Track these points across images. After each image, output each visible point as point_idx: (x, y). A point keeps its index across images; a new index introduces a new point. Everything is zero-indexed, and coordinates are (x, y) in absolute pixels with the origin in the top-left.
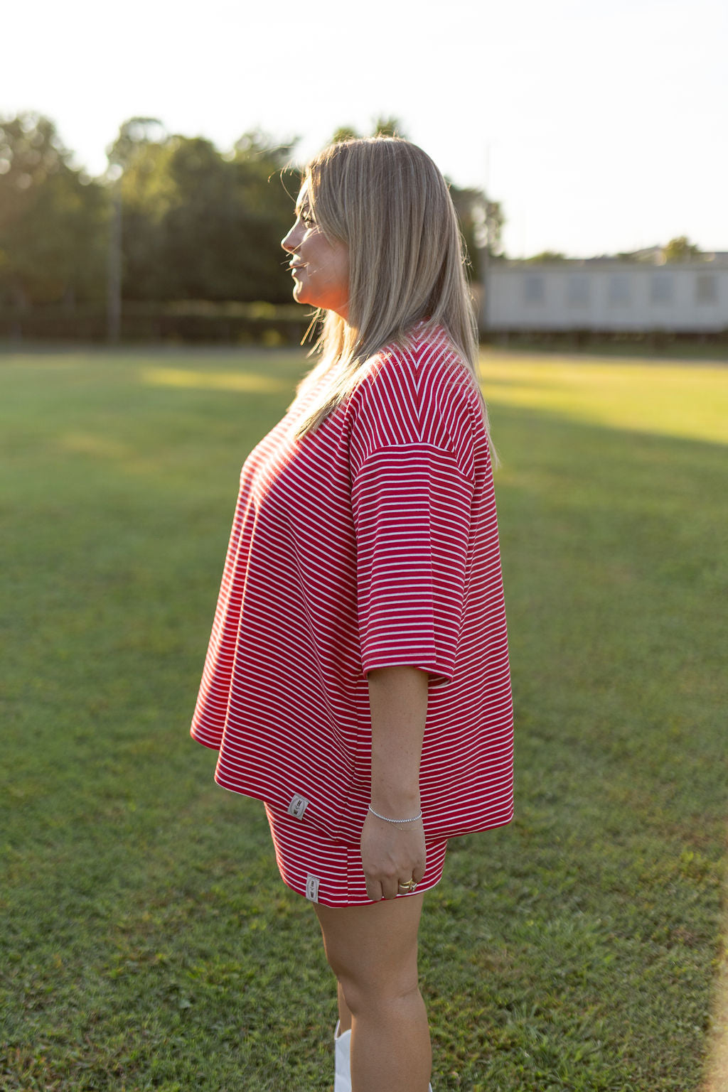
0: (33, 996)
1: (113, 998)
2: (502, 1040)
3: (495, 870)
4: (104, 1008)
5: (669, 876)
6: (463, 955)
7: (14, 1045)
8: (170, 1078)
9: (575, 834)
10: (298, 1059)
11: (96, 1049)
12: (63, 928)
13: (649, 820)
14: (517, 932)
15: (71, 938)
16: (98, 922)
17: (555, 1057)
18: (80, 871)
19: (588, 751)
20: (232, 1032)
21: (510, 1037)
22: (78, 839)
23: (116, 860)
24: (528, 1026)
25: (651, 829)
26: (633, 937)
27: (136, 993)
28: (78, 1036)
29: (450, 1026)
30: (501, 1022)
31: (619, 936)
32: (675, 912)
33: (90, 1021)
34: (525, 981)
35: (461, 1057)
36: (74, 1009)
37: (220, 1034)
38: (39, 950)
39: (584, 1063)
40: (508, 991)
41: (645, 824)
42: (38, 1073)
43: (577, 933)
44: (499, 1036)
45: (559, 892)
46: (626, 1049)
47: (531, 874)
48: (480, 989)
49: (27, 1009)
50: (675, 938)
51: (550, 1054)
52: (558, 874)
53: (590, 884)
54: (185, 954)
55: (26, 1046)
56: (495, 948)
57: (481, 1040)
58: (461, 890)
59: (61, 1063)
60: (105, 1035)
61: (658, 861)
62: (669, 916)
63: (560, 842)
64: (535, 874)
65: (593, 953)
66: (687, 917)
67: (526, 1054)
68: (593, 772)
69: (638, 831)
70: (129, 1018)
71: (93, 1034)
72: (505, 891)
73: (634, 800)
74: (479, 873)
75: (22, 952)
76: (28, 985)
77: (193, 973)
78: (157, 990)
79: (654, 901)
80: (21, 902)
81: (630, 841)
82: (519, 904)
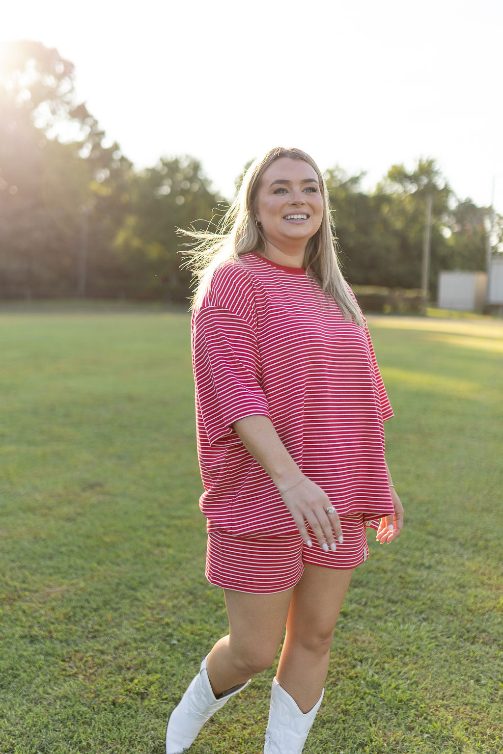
0: (92, 632)
1: (135, 636)
2: (350, 674)
3: (378, 598)
4: (129, 640)
5: (487, 609)
6: (344, 635)
7: (77, 651)
8: (156, 672)
9: (435, 585)
11: (120, 657)
12: (117, 603)
13: (486, 581)
14: (380, 628)
15: (119, 608)
16: (136, 603)
17: (380, 685)
18: (133, 578)
19: (462, 545)
20: (196, 656)
21: (356, 673)
22: (136, 564)
23: (155, 575)
24: (369, 670)
25: (486, 586)
26: (451, 637)
27: (149, 635)
28: (112, 651)
30: (354, 667)
31: (443, 636)
32: (482, 627)
33: (120, 645)
34: (375, 650)
36: (112, 639)
37: (190, 657)
38: (101, 611)
39: (396, 689)
40: (363, 653)
41: (483, 583)
42: (86, 664)
43: (416, 631)
44: (349, 672)
45: (414, 612)
46: (423, 685)
47: (400, 602)
48: (346, 651)
49: (87, 637)
50: (478, 639)
51: (377, 683)
52: (417, 603)
53: (436, 609)
54: (181, 620)
55: (83, 652)
56: (363, 633)
57: (338, 672)
58: (354, 606)
59: (100, 661)
60: (127, 652)
61: (482, 601)
62: (478, 628)
63: (424, 588)
64: (402, 602)
65: (422, 641)
66: (490, 630)
67: (362, 682)
68: (461, 556)
69: (476, 586)
70: (142, 645)
71: (120, 651)
72: (380, 608)
73: (482, 571)
74: (368, 598)
75: (91, 612)
76: (90, 626)
77: (182, 628)
78: (160, 635)
79: (471, 621)
80: (96, 590)
81: (469, 591)
82: (386, 615)
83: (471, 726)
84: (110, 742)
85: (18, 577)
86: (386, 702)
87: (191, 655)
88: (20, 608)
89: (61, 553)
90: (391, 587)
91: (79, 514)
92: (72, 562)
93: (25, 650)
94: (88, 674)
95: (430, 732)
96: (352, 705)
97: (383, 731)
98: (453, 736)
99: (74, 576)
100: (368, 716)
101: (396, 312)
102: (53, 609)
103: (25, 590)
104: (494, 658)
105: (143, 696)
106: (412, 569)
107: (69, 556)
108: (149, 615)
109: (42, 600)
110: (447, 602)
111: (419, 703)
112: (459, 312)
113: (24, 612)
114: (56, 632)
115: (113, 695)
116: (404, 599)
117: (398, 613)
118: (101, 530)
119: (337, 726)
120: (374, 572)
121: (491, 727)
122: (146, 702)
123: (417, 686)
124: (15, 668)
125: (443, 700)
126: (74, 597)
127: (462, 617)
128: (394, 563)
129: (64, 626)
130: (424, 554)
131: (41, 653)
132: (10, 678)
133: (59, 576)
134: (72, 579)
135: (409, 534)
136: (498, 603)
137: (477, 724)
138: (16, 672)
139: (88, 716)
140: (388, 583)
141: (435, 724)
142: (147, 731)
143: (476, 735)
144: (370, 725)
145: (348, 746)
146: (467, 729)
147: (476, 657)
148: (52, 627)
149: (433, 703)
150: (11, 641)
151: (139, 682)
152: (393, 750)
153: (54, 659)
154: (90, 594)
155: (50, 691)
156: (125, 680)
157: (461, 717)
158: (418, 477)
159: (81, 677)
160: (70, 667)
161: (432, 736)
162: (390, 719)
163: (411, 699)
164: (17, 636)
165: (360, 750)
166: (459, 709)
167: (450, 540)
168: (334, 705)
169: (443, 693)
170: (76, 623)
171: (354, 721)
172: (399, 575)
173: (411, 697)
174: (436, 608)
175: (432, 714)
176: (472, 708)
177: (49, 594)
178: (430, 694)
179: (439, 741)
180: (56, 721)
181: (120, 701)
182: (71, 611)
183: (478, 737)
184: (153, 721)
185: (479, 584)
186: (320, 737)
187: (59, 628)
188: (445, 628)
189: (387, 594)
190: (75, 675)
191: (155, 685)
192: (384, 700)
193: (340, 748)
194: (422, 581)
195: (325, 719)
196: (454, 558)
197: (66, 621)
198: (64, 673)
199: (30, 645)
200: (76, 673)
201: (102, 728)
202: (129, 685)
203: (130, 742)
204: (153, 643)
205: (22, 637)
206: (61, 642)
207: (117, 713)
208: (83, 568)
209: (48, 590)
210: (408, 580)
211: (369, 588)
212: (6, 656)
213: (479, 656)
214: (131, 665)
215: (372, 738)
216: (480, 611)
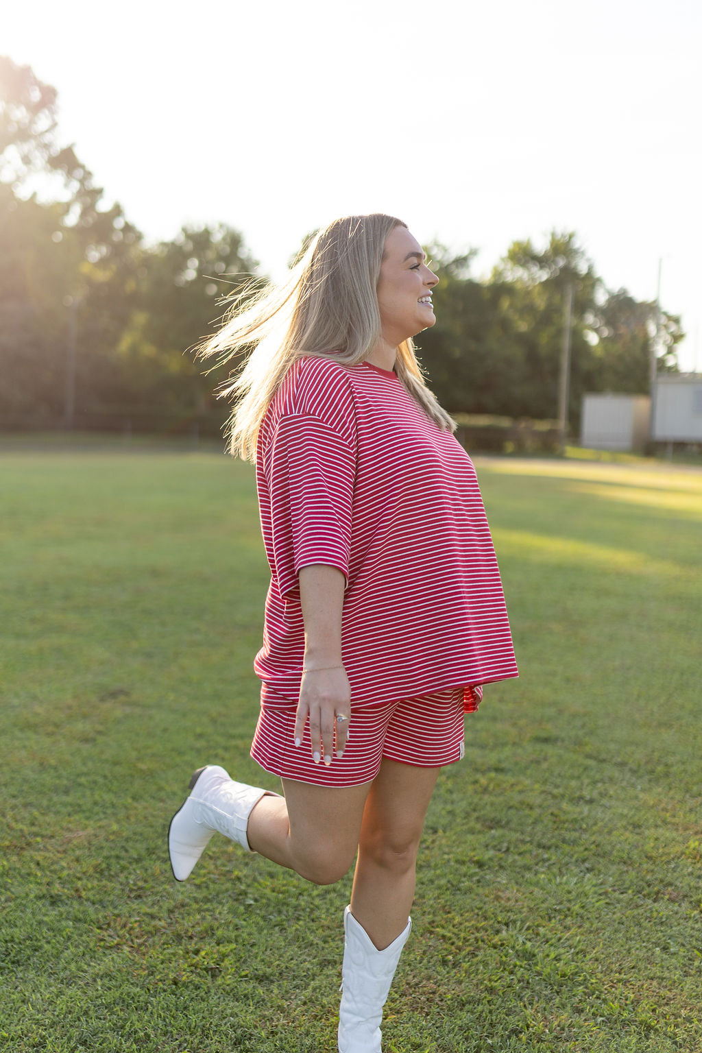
0: (134, 890)
1: (195, 895)
2: (493, 941)
3: (523, 842)
4: (187, 900)
5: (672, 856)
6: (480, 891)
7: (118, 916)
8: (230, 942)
9: (600, 824)
10: (329, 939)
11: (177, 922)
13: (669, 819)
14: (529, 880)
17: (534, 955)
19: (634, 772)
20: (282, 921)
21: (501, 940)
24: (518, 935)
25: (669, 826)
26: (626, 893)
27: (214, 893)
28: (164, 914)
29: (456, 931)
30: (498, 932)
31: (614, 891)
32: (668, 879)
33: (176, 907)
34: (525, 910)
35: (459, 949)
36: (164, 899)
37: (273, 922)
38: (144, 863)
39: (556, 960)
40: (509, 914)
41: (665, 822)
42: (132, 932)
43: (579, 885)
44: (492, 939)
45: (574, 860)
46: (593, 955)
47: (553, 848)
48: (486, 911)
49: (129, 897)
50: (662, 896)
51: (530, 953)
52: (577, 849)
53: (603, 857)
54: (256, 874)
55: (125, 916)
56: (507, 889)
57: (477, 940)
58: (491, 853)
59: (150, 928)
60: (185, 915)
61: (665, 846)
62: (662, 881)
63: (586, 829)
64: (557, 847)
65: (587, 898)
66: (678, 883)
67: (510, 951)
68: (633, 786)
69: (656, 826)
70: (206, 907)
71: (177, 915)
72: (528, 855)
73: (663, 805)
74: (510, 843)
75: (130, 863)
76: (132, 882)
77: (260, 884)
78: (230, 893)
79: (652, 871)
80: (135, 834)
81: (647, 833)
82: (537, 864)
83: (660, 1006)
84: (175, 1032)
85: (24, 818)
86: (543, 977)
87: (275, 918)
88: (32, 857)
89: (80, 785)
90: (541, 827)
91: (100, 733)
92: (97, 797)
93: (45, 915)
94: (136, 946)
95: (606, 1014)
96: (499, 981)
97: (542, 1014)
98: (637, 1019)
99: (102, 816)
100: (521, 995)
101: (521, 452)
102: (78, 860)
103: (36, 835)
104: (685, 919)
105: (214, 972)
106: (567, 803)
107: (92, 789)
108: (212, 867)
109: (61, 849)
110: (618, 847)
111: (588, 977)
112: (611, 453)
113: (38, 864)
114: (84, 890)
115: (172, 971)
116: (560, 843)
117: (551, 862)
118: (134, 754)
119: (480, 1008)
120: (516, 808)
121: (686, 1007)
122: (219, 981)
123: (585, 956)
124: (35, 938)
125: (620, 973)
126: (104, 844)
127: (639, 866)
128: (543, 796)
129: (95, 882)
130: (582, 784)
131: (67, 919)
132: (28, 952)
133: (81, 815)
134: (100, 820)
135: (560, 757)
136: (687, 848)
137: (667, 1004)
138: (35, 943)
139: (141, 999)
140: (535, 823)
141: (611, 1003)
142: (224, 1018)
143: (668, 1018)
144: (525, 1006)
145: (497, 1033)
146: (654, 1010)
147: (661, 918)
148: (79, 884)
149: (607, 978)
150: (24, 902)
151: (207, 954)
152: (556, 1037)
153: (86, 925)
154: (127, 840)
155: (85, 967)
156: (188, 953)
157: (646, 994)
158: (568, 680)
159: (126, 949)
160: (109, 936)
161: (608, 1019)
162: (551, 999)
163: (577, 973)
164: (32, 896)
165: (514, 1038)
166: (643, 985)
167: (617, 764)
168: (475, 982)
169: (620, 965)
170: (111, 878)
171: (503, 1001)
172: (550, 811)
173: (576, 970)
174: (604, 855)
175: (606, 992)
176: (659, 984)
177: (69, 841)
178: (602, 966)
179: (619, 1026)
180: (98, 1006)
181: (184, 978)
182: (103, 862)
183: (669, 1019)
184: (231, 1004)
185: (659, 823)
186: (459, 1022)
187: (90, 886)
188: (617, 881)
189: (536, 838)
190: (118, 947)
191: (230, 958)
192: (541, 975)
193: (486, 1036)
194: (582, 819)
195: (463, 999)
196: (623, 789)
197: (97, 876)
198: (102, 944)
199: (51, 908)
200: (118, 944)
201: (162, 1014)
202: (194, 958)
203: (203, 1031)
204: (220, 903)
205: (39, 898)
206: (94, 903)
207: (181, 996)
208: (113, 806)
209: (68, 835)
210: (563, 818)
211: (511, 829)
212: (19, 923)
213: (665, 916)
214: (193, 933)
215: (529, 1022)
216: (663, 858)
